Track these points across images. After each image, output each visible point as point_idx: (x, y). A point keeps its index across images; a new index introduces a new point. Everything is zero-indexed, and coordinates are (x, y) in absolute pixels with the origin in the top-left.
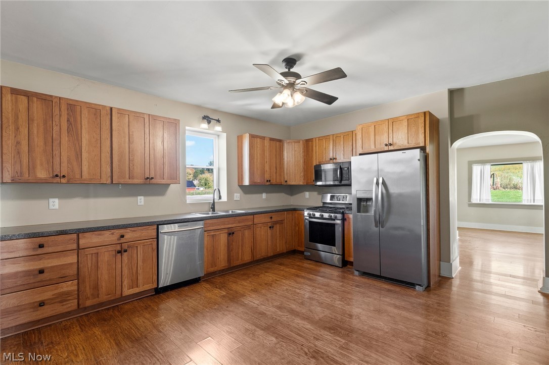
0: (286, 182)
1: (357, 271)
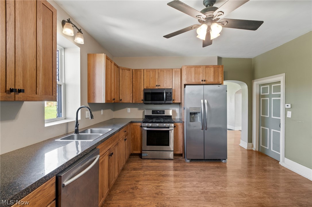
0: (121, 100)
1: (188, 159)
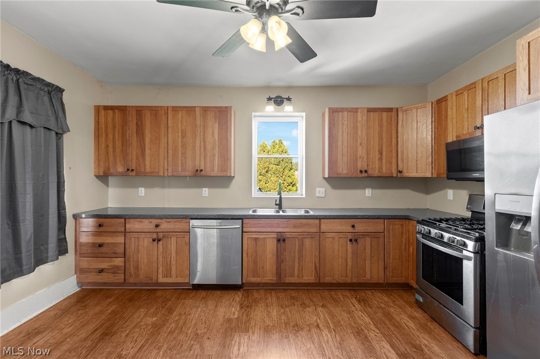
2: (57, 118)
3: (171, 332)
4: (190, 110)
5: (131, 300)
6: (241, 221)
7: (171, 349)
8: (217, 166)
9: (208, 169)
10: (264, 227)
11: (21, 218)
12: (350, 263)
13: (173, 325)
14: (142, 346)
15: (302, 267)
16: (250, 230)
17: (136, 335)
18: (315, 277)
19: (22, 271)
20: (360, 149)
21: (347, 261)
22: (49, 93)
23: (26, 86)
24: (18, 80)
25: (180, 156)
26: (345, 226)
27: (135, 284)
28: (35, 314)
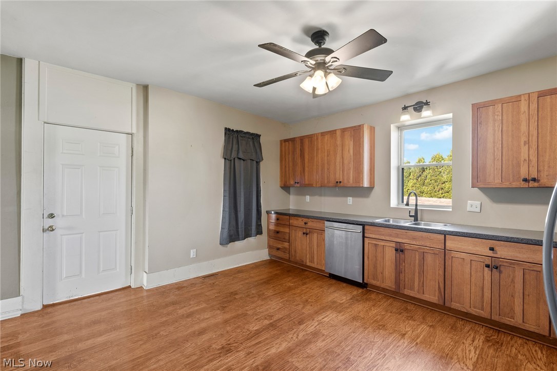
2: (256, 153)
3: (295, 294)
4: (333, 133)
5: (289, 271)
6: (361, 226)
7: (287, 301)
8: (352, 178)
9: (346, 181)
10: (383, 235)
11: (239, 210)
12: (487, 294)
13: (299, 291)
14: (276, 294)
15: (423, 283)
16: (371, 236)
17: (277, 288)
18: (438, 297)
19: (239, 238)
20: (524, 149)
21: (483, 291)
22: (253, 139)
23: (241, 138)
24: (237, 136)
25: (326, 171)
26: (482, 248)
27: (282, 258)
28: (245, 264)
